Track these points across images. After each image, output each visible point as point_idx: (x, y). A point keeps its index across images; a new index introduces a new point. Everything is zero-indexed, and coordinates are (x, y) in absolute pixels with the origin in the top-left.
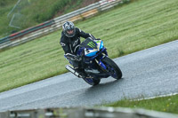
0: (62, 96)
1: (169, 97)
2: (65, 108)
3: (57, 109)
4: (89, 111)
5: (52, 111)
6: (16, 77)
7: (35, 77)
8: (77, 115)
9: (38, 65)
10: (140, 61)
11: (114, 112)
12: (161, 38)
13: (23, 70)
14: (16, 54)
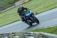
0: (18, 28)
1: (52, 27)
2: (18, 33)
3: (16, 33)
4: (26, 33)
5: (14, 34)
6: (3, 22)
7: (9, 22)
8: (22, 35)
9: (10, 18)
10: (42, 16)
11: (33, 34)
12: (49, 8)
13: (5, 20)
14: (3, 15)
